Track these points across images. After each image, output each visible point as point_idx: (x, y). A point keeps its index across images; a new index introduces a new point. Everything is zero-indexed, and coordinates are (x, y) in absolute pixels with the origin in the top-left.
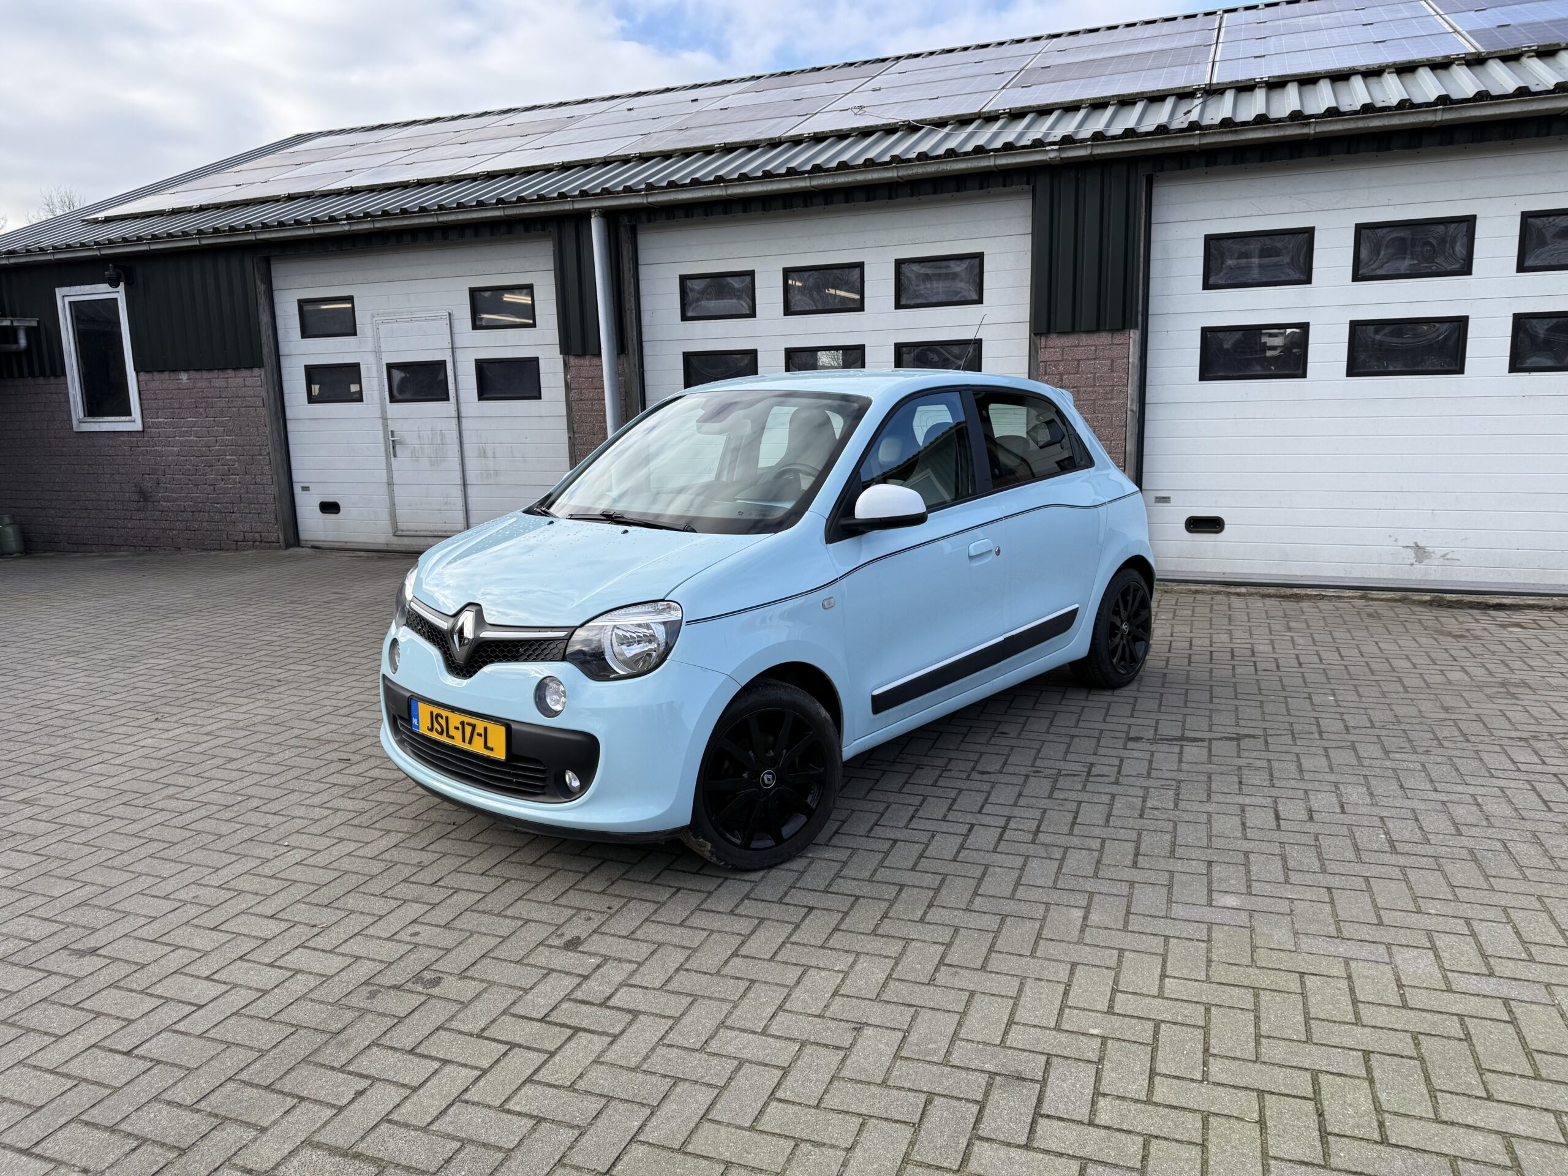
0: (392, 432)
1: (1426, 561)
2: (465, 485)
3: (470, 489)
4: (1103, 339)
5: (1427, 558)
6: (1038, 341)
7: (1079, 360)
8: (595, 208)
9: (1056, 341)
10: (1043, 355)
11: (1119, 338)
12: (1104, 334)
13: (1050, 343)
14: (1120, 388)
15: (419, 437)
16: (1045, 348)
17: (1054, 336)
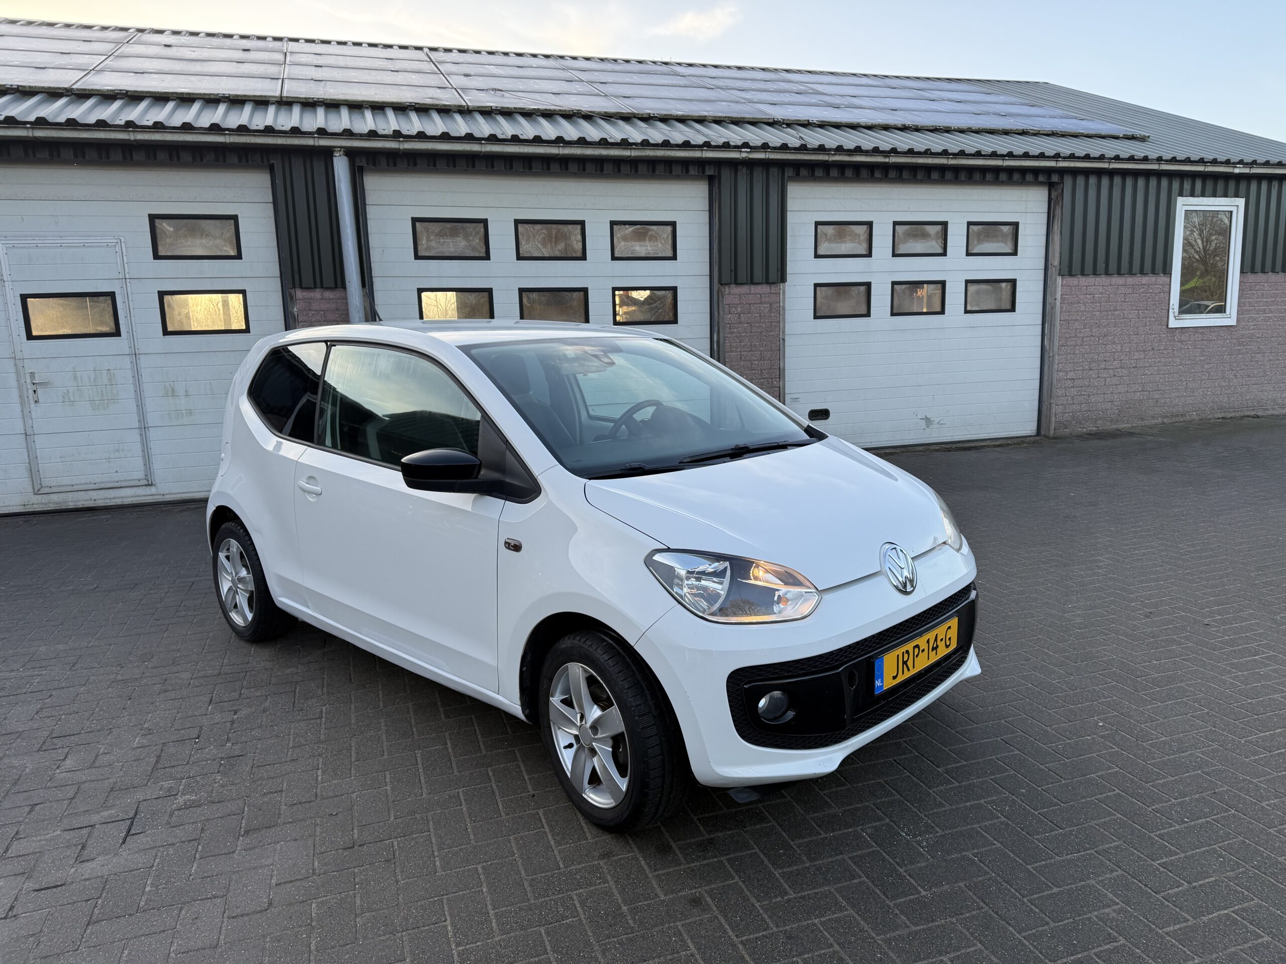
0: (32, 374)
1: (931, 427)
2: (144, 428)
3: (152, 434)
4: (764, 289)
5: (932, 424)
6: (723, 290)
7: (750, 304)
8: (341, 147)
9: (736, 290)
10: (727, 300)
11: (774, 289)
12: (764, 286)
13: (732, 292)
14: (775, 324)
15: (76, 378)
16: (729, 294)
17: (733, 286)
